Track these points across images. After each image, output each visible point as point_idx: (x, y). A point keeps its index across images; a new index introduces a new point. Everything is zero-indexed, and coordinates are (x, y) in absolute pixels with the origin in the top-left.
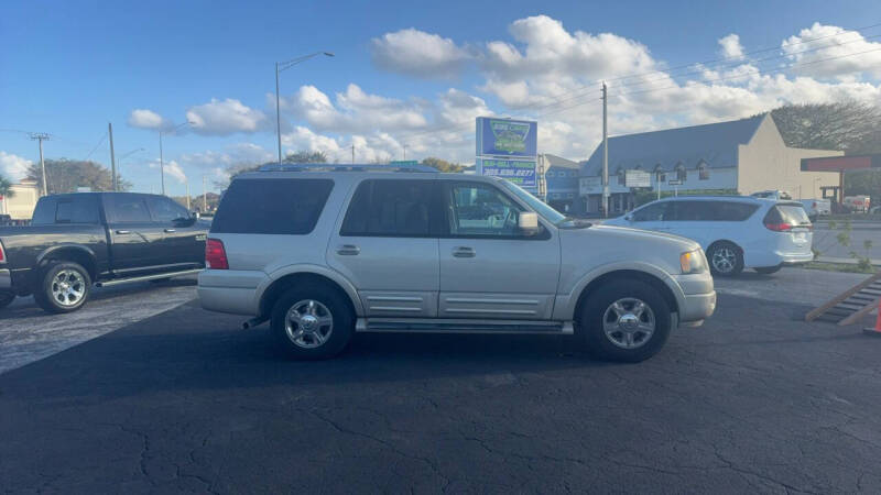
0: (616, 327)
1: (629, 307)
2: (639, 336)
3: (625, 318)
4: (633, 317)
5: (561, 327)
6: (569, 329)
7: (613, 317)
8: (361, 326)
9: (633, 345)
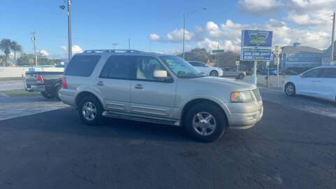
0: (198, 124)
1: (204, 116)
2: (208, 130)
3: (202, 121)
4: (205, 121)
5: (175, 122)
6: (177, 124)
7: (197, 120)
8: (104, 114)
9: (206, 134)
